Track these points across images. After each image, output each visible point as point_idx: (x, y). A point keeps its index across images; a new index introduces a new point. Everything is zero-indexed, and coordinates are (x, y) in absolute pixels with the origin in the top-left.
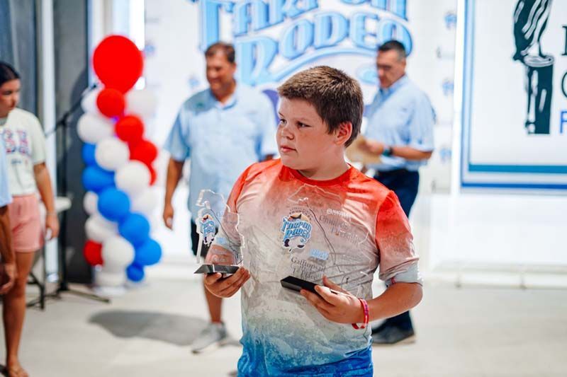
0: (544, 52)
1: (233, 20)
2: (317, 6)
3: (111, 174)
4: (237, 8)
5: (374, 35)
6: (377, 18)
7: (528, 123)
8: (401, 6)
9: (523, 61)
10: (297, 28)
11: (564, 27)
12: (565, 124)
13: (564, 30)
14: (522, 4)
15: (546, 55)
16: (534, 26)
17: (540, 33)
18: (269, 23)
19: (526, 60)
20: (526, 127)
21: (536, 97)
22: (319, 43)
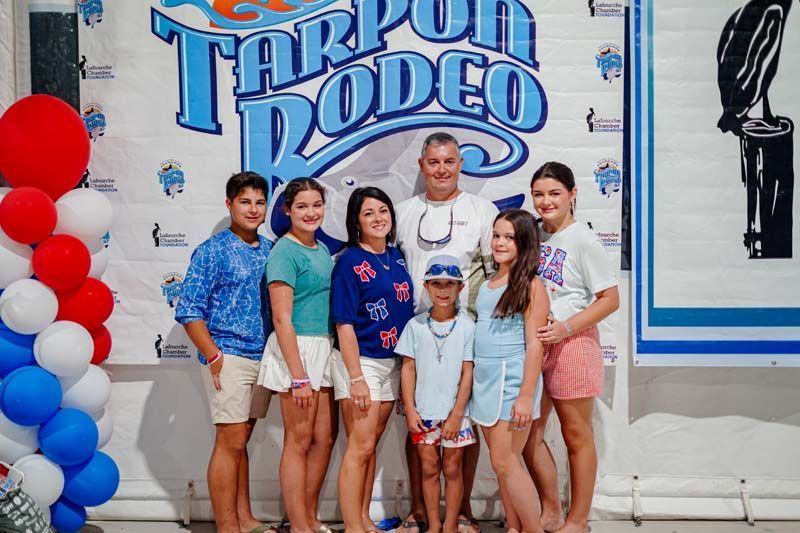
0: (774, 113)
1: (235, 70)
2: (384, 46)
3: (29, 340)
4: (243, 47)
5: (480, 93)
6: (485, 64)
7: (750, 238)
8: (527, 43)
9: (738, 132)
10: (346, 80)
14: (732, 33)
15: (778, 118)
16: (754, 69)
17: (763, 81)
18: (301, 75)
19: (744, 125)
20: (747, 244)
21: (762, 192)
22: (386, 108)
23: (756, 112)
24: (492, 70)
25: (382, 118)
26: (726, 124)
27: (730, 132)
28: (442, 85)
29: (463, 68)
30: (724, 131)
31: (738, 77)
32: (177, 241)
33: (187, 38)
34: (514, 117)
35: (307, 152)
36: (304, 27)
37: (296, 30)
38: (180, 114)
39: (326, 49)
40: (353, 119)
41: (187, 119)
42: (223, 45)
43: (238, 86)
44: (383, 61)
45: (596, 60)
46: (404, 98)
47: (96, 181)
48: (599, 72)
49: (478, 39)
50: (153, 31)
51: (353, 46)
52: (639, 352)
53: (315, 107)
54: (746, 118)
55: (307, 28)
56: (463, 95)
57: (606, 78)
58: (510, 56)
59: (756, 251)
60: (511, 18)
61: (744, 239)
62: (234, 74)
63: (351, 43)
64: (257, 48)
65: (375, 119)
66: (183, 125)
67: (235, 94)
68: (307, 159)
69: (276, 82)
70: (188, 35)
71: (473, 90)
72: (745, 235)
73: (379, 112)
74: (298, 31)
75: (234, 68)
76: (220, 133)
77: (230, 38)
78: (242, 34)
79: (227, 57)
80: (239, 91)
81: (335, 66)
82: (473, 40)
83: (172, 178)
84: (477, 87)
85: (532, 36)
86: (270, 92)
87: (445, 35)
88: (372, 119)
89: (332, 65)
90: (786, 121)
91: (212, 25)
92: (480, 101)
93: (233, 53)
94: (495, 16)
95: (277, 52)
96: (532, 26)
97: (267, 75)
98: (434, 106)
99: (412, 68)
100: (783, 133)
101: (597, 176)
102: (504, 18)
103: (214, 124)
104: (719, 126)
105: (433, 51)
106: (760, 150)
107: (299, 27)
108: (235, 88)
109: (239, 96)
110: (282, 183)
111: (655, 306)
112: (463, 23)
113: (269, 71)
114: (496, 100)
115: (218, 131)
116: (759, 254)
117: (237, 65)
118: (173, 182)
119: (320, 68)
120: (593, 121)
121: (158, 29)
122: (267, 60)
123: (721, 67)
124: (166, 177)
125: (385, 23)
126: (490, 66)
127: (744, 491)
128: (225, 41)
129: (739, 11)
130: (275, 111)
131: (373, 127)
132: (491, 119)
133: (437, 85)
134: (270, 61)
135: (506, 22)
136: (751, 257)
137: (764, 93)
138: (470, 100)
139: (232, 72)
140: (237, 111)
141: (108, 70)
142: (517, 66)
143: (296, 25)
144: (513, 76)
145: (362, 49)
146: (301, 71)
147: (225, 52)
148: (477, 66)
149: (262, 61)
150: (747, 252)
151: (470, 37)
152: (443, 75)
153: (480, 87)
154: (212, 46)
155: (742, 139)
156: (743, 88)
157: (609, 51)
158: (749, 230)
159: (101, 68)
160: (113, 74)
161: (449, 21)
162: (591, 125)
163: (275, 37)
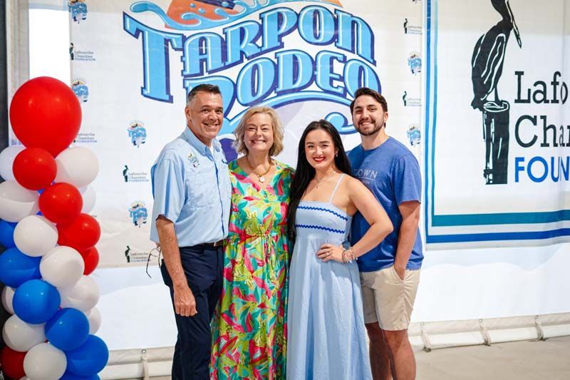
1: (183, 59)
4: (188, 43)
7: (487, 172)
8: (369, 48)
9: (482, 109)
10: (256, 67)
11: (517, 73)
12: (520, 172)
13: (517, 76)
14: (479, 49)
15: (502, 101)
16: (491, 72)
17: (495, 79)
18: (227, 63)
19: (485, 105)
20: (485, 176)
21: (493, 145)
22: (283, 87)
23: (491, 97)
24: (349, 65)
25: (280, 94)
26: (475, 104)
27: (477, 109)
28: (318, 73)
29: (331, 63)
30: (475, 108)
31: (482, 76)
33: (149, 34)
35: (230, 116)
36: (229, 31)
37: (224, 33)
38: (143, 88)
39: (243, 47)
40: (260, 94)
41: (149, 92)
42: (174, 40)
43: (184, 70)
44: (281, 55)
45: (408, 61)
46: (295, 80)
48: (409, 68)
49: (340, 44)
50: (125, 29)
51: (260, 45)
52: (428, 242)
53: (235, 86)
54: (485, 101)
55: (231, 32)
56: (332, 80)
57: (413, 71)
58: (360, 56)
59: (489, 180)
60: (360, 32)
61: (483, 173)
62: (182, 61)
63: (259, 42)
64: (198, 44)
65: (276, 95)
66: (145, 96)
67: (182, 75)
68: (230, 121)
69: (210, 68)
71: (337, 77)
72: (485, 171)
73: (278, 90)
74: (225, 33)
75: (182, 57)
76: (172, 102)
77: (179, 37)
78: (187, 34)
79: (176, 49)
80: (185, 73)
81: (248, 58)
83: (137, 133)
84: (340, 75)
85: (372, 44)
86: (206, 74)
87: (320, 40)
88: (273, 94)
89: (246, 58)
90: (506, 103)
91: (166, 27)
92: (341, 84)
93: (181, 47)
94: (350, 30)
95: (211, 46)
96: (372, 37)
97: (204, 63)
98: (313, 87)
99: (300, 61)
100: (504, 110)
101: (408, 133)
102: (356, 31)
103: (168, 96)
104: (472, 105)
105: (313, 50)
106: (493, 120)
107: (226, 31)
108: (182, 71)
109: (186, 76)
111: (435, 214)
112: (332, 33)
113: (205, 60)
115: (171, 100)
116: (491, 182)
117: (184, 55)
118: (138, 136)
119: (239, 59)
120: (406, 99)
121: (128, 28)
122: (204, 52)
123: (473, 69)
124: (133, 133)
126: (347, 62)
128: (176, 39)
129: (483, 36)
131: (274, 99)
132: (348, 96)
133: (316, 73)
134: (206, 53)
135: (358, 34)
136: (487, 184)
137: (495, 86)
138: (336, 83)
139: (180, 60)
140: (184, 87)
141: (90, 55)
142: (363, 63)
143: (224, 29)
144: (361, 69)
145: (266, 47)
146: (227, 61)
147: (176, 46)
148: (340, 61)
149: (201, 53)
150: (485, 181)
151: (336, 43)
152: (319, 66)
153: (342, 75)
154: (167, 41)
155: (483, 113)
156: (485, 83)
157: (415, 56)
158: (486, 167)
159: (84, 53)
160: (93, 58)
161: (323, 32)
162: (405, 102)
163: (210, 37)
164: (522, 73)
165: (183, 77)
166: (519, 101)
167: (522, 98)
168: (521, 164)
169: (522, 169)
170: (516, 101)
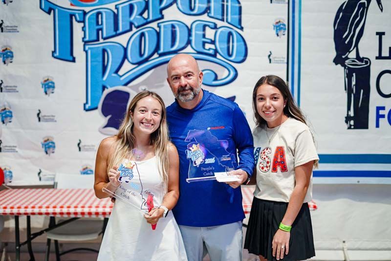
1: (83, 29)
2: (162, 17)
4: (87, 17)
5: (213, 42)
6: (215, 27)
7: (348, 119)
8: (237, 17)
9: (343, 65)
10: (143, 35)
11: (377, 33)
12: (381, 119)
13: (378, 36)
14: (341, 14)
15: (363, 58)
16: (352, 33)
17: (356, 39)
18: (118, 32)
19: (346, 61)
20: (346, 122)
21: (354, 95)
22: (164, 50)
23: (352, 55)
24: (219, 31)
25: (161, 55)
26: (337, 61)
27: (339, 65)
28: (193, 38)
29: (204, 30)
30: (336, 64)
32: (51, 119)
33: (58, 12)
34: (230, 55)
35: (121, 73)
36: (120, 7)
38: (54, 52)
39: (132, 19)
40: (146, 56)
41: (58, 54)
42: (77, 15)
43: (85, 37)
44: (162, 25)
45: (273, 27)
46: (173, 45)
47: (7, 87)
48: (274, 32)
49: (212, 14)
50: (41, 8)
51: (146, 17)
53: (125, 50)
54: (347, 58)
55: (122, 7)
56: (204, 43)
57: (278, 35)
58: (229, 23)
59: (351, 126)
60: (229, 4)
61: (345, 119)
62: (83, 30)
63: (145, 15)
64: (95, 17)
65: (158, 56)
66: (55, 58)
67: (83, 41)
68: (121, 76)
69: (105, 35)
70: (59, 10)
71: (209, 41)
72: (346, 118)
73: (160, 52)
74: (117, 9)
75: (83, 28)
76: (74, 62)
77: (81, 12)
78: (87, 9)
79: (79, 22)
81: (137, 27)
82: (210, 15)
84: (211, 40)
85: (240, 13)
86: (101, 40)
87: (195, 12)
88: (156, 55)
89: (135, 27)
90: (367, 60)
91: (72, 5)
92: (213, 46)
93: (82, 20)
94: (221, 3)
95: (106, 19)
96: (240, 8)
97: (100, 32)
98: (189, 49)
99: (177, 29)
100: (366, 66)
102: (225, 3)
103: (71, 57)
104: (334, 62)
105: (188, 20)
106: (354, 74)
107: (117, 6)
108: (83, 38)
109: (85, 42)
110: (107, 88)
112: (205, 6)
113: (101, 29)
114: (221, 46)
115: (74, 60)
116: (352, 127)
117: (85, 26)
118: (49, 87)
119: (128, 28)
120: (271, 57)
121: (43, 7)
123: (335, 31)
124: (45, 85)
125: (163, 5)
126: (218, 29)
127: (345, 247)
128: (78, 14)
129: (345, 2)
130: (104, 51)
131: (156, 59)
132: (218, 56)
133: (191, 38)
134: (102, 24)
135: (227, 6)
136: (348, 128)
137: (356, 45)
138: (207, 46)
140: (84, 50)
141: (16, 28)
142: (232, 29)
143: (116, 6)
144: (230, 34)
145: (151, 18)
146: (118, 30)
147: (78, 19)
148: (212, 28)
149: (97, 24)
150: (346, 126)
151: (208, 13)
152: (193, 33)
153: (213, 39)
154: (71, 16)
155: (345, 68)
156: (346, 42)
157: (280, 22)
158: (348, 114)
159: (11, 27)
160: (18, 30)
161: (197, 5)
162: (270, 60)
163: (105, 12)
164: (383, 33)
165: (83, 43)
166: (380, 57)
167: (383, 55)
168: (381, 112)
169: (383, 116)
170: (377, 58)
